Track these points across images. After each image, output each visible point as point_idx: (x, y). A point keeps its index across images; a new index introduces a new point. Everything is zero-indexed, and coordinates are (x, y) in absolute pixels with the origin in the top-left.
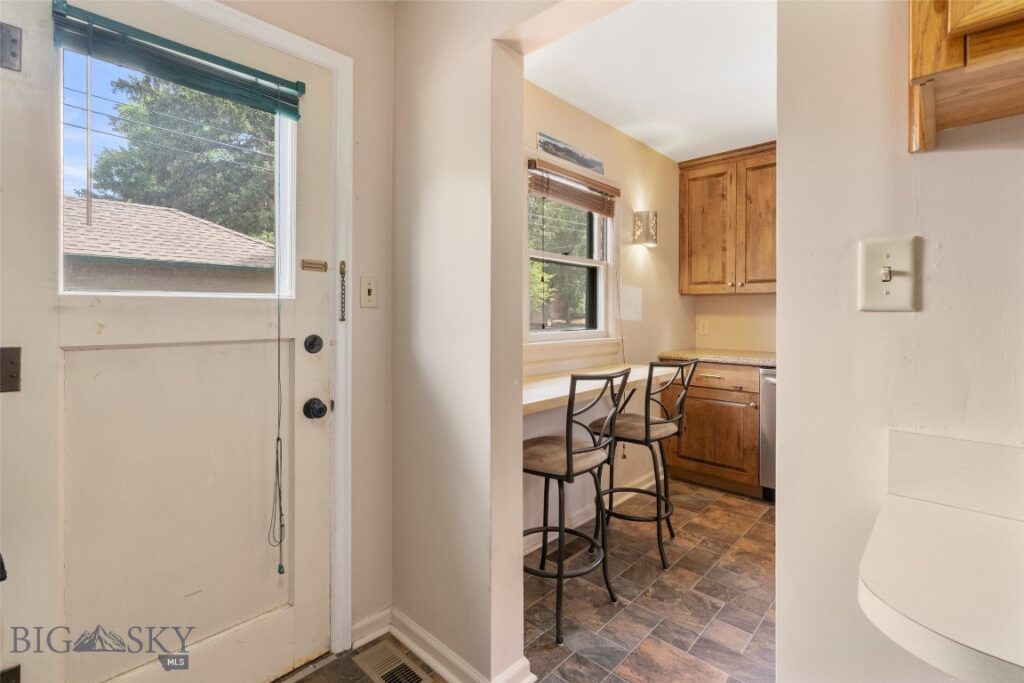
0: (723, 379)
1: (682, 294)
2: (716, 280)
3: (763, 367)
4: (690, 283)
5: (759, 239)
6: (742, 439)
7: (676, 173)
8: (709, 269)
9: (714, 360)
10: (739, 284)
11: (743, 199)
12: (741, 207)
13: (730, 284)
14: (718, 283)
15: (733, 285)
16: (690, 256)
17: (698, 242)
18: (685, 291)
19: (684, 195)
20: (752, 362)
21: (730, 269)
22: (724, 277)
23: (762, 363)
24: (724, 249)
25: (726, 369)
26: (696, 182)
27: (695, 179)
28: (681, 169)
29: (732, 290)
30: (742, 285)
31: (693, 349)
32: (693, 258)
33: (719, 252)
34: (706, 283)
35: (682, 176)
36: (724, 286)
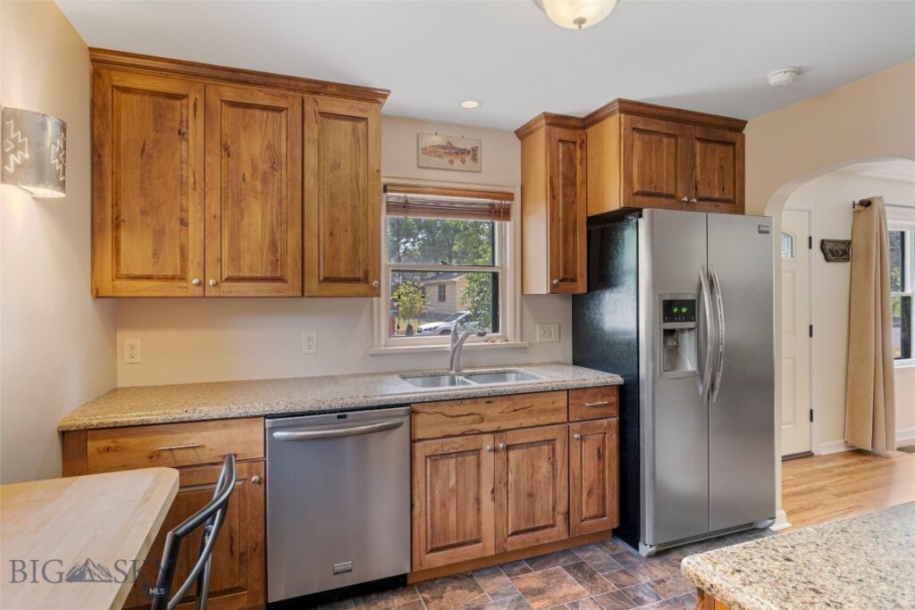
0: (203, 447)
1: (97, 295)
2: (170, 273)
3: (266, 417)
4: (118, 277)
5: (242, 214)
6: (236, 538)
7: (86, 69)
8: (155, 254)
9: (186, 416)
10: (211, 282)
11: (215, 147)
12: (214, 159)
13: (195, 281)
14: (173, 278)
15: (199, 284)
16: (117, 226)
17: (132, 206)
18: (106, 290)
19: (101, 110)
20: (252, 412)
21: (194, 255)
22: (184, 269)
23: (268, 410)
24: (184, 223)
25: (206, 429)
26: (128, 96)
27: (127, 90)
28: (93, 61)
29: (198, 292)
30: (216, 285)
31: (114, 392)
32: (123, 233)
33: (176, 225)
34: (149, 278)
35: (96, 76)
36: (184, 284)
